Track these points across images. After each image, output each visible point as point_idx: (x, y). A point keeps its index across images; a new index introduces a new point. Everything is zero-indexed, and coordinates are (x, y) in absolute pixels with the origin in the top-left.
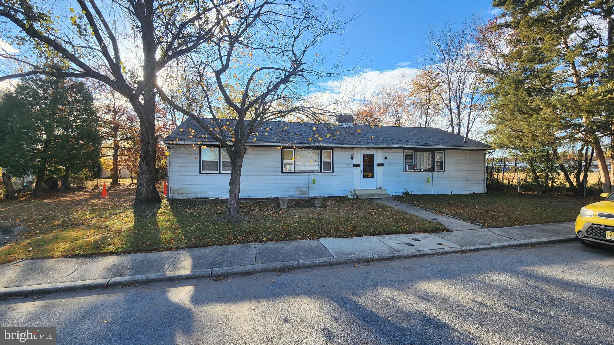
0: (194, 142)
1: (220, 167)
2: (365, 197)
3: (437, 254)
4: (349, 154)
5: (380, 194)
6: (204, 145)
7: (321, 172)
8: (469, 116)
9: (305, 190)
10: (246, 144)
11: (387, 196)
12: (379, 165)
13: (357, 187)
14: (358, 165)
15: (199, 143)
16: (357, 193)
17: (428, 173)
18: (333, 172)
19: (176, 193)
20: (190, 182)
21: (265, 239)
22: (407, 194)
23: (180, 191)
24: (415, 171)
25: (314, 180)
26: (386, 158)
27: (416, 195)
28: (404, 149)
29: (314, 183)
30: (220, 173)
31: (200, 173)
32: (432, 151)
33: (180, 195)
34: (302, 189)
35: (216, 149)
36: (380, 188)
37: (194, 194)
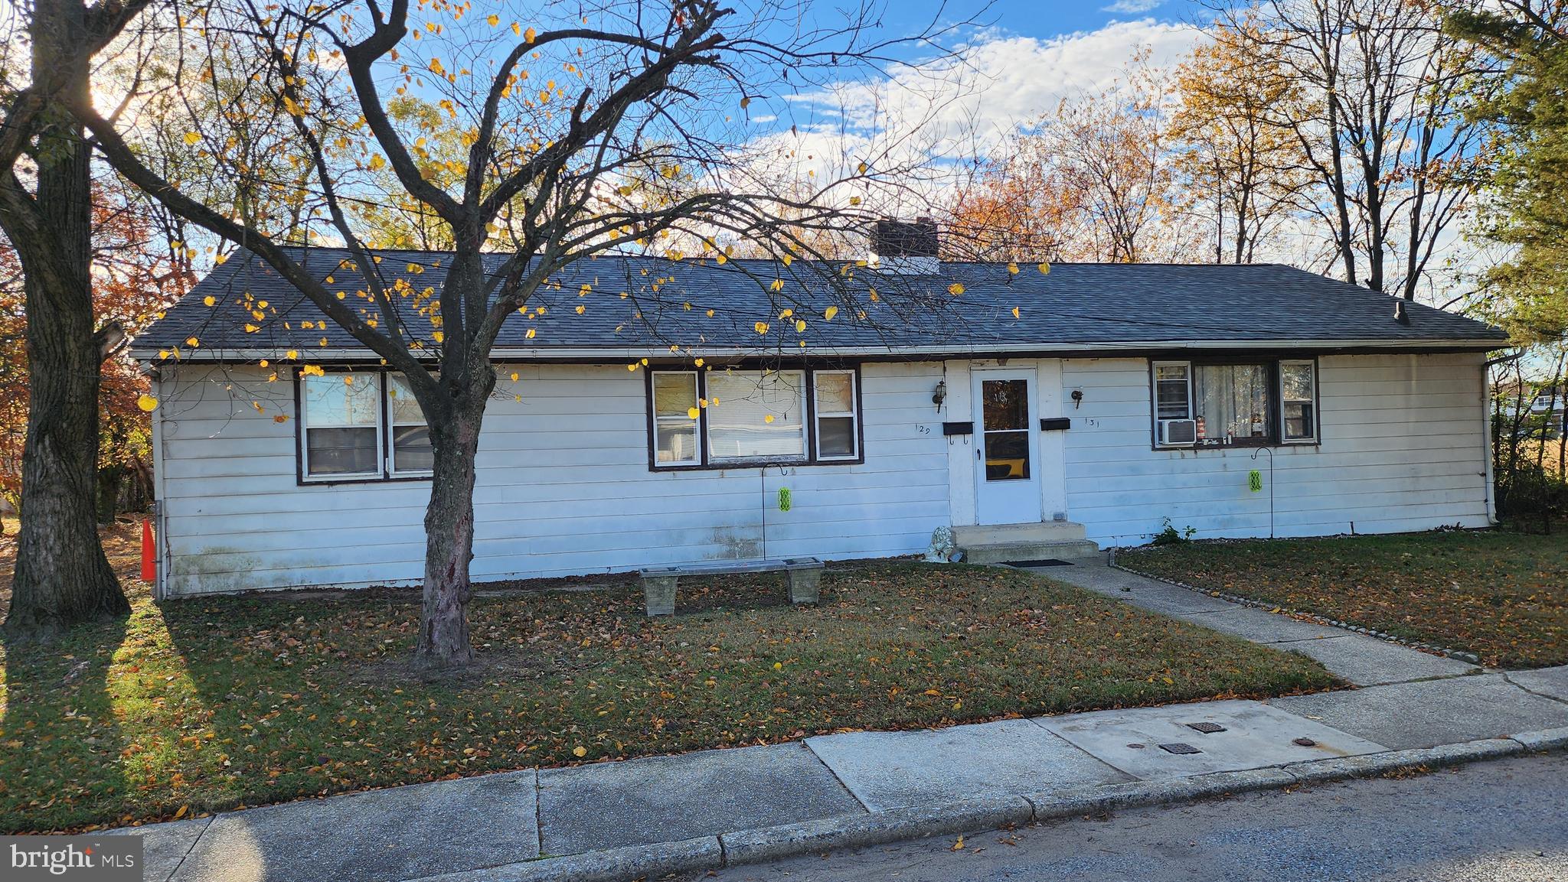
0: (271, 354)
1: (386, 455)
2: (996, 558)
3: (1294, 785)
4: (923, 381)
5: (1057, 545)
6: (312, 362)
7: (812, 461)
8: (1416, 211)
9: (750, 535)
10: (494, 353)
11: (1087, 551)
12: (1048, 425)
13: (963, 516)
14: (965, 428)
15: (292, 355)
16: (963, 541)
17: (1251, 451)
18: (861, 460)
19: (194, 569)
20: (256, 523)
21: (580, 751)
22: (1169, 539)
23: (209, 563)
24: (1199, 446)
25: (784, 495)
26: (1077, 396)
27: (1205, 545)
28: (1152, 355)
29: (784, 506)
30: (387, 479)
31: (300, 483)
32: (1268, 362)
33: (213, 580)
34: (739, 534)
35: (367, 377)
36: (1059, 518)
37: (278, 573)
